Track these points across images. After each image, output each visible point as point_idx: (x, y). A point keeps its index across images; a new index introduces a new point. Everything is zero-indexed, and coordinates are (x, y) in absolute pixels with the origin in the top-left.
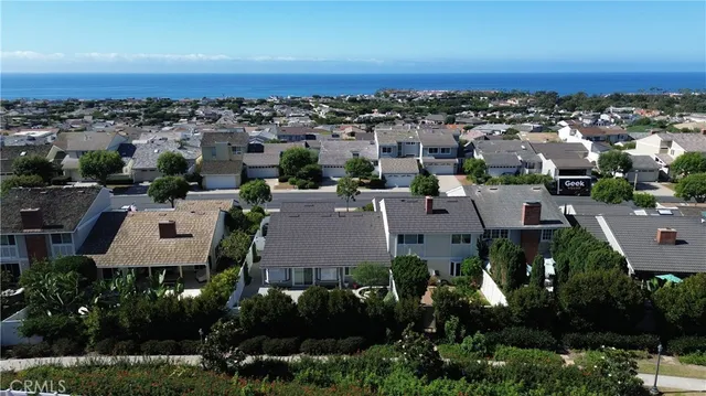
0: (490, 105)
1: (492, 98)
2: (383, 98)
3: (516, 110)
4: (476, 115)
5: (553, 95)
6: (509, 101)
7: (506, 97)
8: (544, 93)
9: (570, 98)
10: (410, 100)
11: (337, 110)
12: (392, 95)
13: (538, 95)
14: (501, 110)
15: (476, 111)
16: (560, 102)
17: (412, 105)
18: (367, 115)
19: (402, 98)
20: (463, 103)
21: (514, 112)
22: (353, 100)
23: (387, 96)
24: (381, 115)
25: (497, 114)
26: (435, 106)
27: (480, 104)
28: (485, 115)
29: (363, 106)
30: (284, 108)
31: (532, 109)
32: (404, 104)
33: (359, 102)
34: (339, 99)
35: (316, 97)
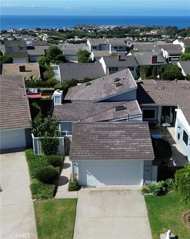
0: (141, 34)
1: (142, 30)
2: (79, 30)
3: (155, 36)
4: (134, 39)
5: (175, 28)
6: (151, 32)
7: (149, 29)
8: (170, 27)
9: (184, 30)
10: (95, 31)
11: (53, 36)
12: (84, 28)
13: (167, 29)
14: (148, 36)
15: (133, 37)
16: (179, 32)
17: (97, 34)
18: (71, 39)
19: (91, 30)
20: (126, 32)
21: (154, 38)
22: (61, 31)
23: (81, 29)
24: (80, 39)
25: (145, 38)
26: (110, 34)
27: (135, 33)
28: (138, 39)
29: (68, 34)
30: (20, 36)
31: (164, 36)
32: (92, 33)
33: (65, 32)
34: (52, 30)
35: (38, 29)
